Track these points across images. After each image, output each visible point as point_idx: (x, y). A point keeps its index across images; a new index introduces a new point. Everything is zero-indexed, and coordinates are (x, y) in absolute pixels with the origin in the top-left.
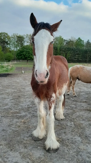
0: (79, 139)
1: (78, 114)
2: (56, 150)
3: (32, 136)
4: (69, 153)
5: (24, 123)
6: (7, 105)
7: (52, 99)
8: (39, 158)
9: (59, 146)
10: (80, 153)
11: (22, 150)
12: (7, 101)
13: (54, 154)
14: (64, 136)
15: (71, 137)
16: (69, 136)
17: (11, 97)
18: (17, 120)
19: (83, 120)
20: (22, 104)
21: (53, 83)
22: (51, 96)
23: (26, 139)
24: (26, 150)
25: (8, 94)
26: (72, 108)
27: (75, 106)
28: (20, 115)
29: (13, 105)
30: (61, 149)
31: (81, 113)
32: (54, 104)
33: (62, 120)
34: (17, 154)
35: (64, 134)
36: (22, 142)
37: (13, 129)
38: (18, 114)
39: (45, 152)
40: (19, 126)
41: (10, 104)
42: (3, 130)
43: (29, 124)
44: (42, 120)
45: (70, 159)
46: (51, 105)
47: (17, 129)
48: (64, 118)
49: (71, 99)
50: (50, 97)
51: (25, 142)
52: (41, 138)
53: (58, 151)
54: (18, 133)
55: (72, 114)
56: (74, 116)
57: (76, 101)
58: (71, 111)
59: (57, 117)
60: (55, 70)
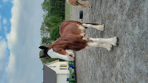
0: (115, 21)
1: (102, 13)
3: (111, 51)
4: (120, 32)
5: (104, 53)
7: (86, 40)
8: (120, 51)
11: (116, 60)
14: (113, 31)
16: (113, 27)
17: (89, 57)
18: (102, 57)
19: (106, 11)
20: (94, 51)
23: (111, 55)
24: (116, 57)
25: (87, 58)
26: (99, 15)
27: (98, 12)
28: (100, 54)
29: (94, 56)
30: (118, 36)
31: (102, 10)
34: (118, 63)
36: (113, 58)
37: (106, 61)
38: (99, 56)
40: (106, 57)
41: (93, 59)
43: (105, 50)
45: (123, 33)
47: (107, 59)
54: (109, 59)
55: (102, 17)
56: (104, 17)
57: (95, 8)
58: (100, 17)
59: (102, 30)
60: (68, 36)
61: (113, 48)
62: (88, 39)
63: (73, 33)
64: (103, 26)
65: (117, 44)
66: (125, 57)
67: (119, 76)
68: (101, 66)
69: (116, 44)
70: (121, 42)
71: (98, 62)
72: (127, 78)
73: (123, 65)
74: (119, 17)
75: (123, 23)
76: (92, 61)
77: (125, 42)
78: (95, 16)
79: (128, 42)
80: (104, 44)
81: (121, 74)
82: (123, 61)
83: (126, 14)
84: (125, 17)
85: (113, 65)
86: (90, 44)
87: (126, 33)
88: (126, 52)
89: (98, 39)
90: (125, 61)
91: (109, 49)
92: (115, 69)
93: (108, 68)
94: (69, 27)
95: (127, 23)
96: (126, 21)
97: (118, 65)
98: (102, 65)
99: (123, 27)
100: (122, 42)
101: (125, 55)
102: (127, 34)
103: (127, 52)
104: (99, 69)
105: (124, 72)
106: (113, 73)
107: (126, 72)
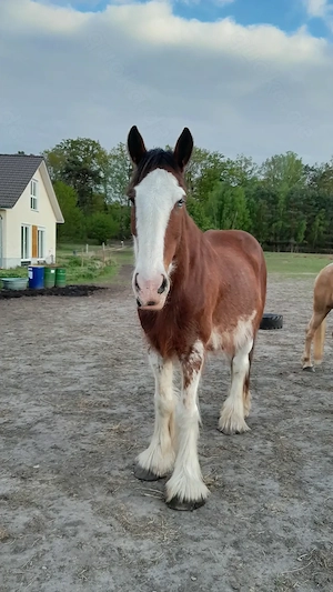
0: (276, 486)
1: (297, 421)
2: (197, 505)
3: (134, 467)
4: (232, 517)
5: (120, 433)
6: (75, 381)
7: (194, 356)
8: (144, 519)
9: (205, 496)
10: (266, 519)
11: (100, 498)
12: (78, 371)
13: (189, 513)
14: (230, 476)
15: (253, 479)
16: (247, 477)
17: (91, 361)
18: (100, 425)
19: (309, 439)
20: (121, 383)
21: (197, 309)
22: (191, 349)
23: (116, 470)
24: (111, 499)
25: (84, 351)
26: (283, 405)
27: (292, 398)
28: (109, 411)
29: (96, 385)
30: (212, 504)
31: (307, 420)
32: (200, 372)
33: (237, 433)
34: (86, 505)
35: (231, 472)
36: (104, 479)
37: (84, 446)
38: (103, 410)
39: (164, 507)
40: (103, 441)
41: (85, 381)
42: (55, 447)
43: (135, 437)
44: (166, 420)
45: (230, 530)
46: (191, 374)
47: (95, 449)
48: (248, 428)
49: (292, 376)
50: (187, 349)
51: (111, 480)
52: (159, 474)
53: (201, 509)
54: (95, 459)
55: (277, 421)
56: (282, 427)
57: (306, 385)
58: (277, 412)
59: (223, 424)
60: (208, 272)
62: (198, 365)
63: (222, 294)
65: (174, 503)
66: (120, 543)
67: (22, 518)
68: (60, 420)
69: (176, 499)
70: (188, 523)
71: (71, 403)
72: (23, 558)
73: (82, 535)
74: (298, 510)
75: (275, 526)
76: (74, 372)
77: (191, 546)
78: (273, 384)
79: (195, 562)
80: (166, 439)
81: (36, 527)
82: (98, 535)
83: (322, 546)
84: (306, 537)
85: (71, 483)
87: (236, 544)
88: (146, 547)
90: (100, 544)
91: (145, 459)
92: (54, 491)
93: (53, 455)
95: (284, 551)
96: (289, 543)
97: (76, 509)
98: (65, 425)
99: (259, 528)
100: (188, 529)
101: (127, 544)
102: (231, 551)
103: (147, 556)
104: (45, 410)
105: (46, 546)
106: (36, 484)
107: (48, 557)
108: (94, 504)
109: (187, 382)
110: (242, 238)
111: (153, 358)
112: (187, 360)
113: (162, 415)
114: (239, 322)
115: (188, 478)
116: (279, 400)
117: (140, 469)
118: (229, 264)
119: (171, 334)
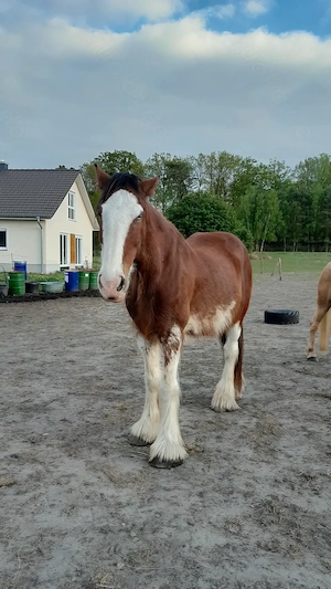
0: (250, 453)
1: (286, 403)
4: (204, 475)
5: (123, 410)
6: (93, 368)
7: (172, 339)
8: (128, 474)
10: (232, 477)
11: (94, 458)
13: (167, 471)
14: (211, 444)
15: (231, 447)
16: (225, 445)
17: (110, 351)
18: (107, 403)
19: (293, 417)
20: (133, 370)
22: (169, 333)
23: (112, 438)
24: (104, 459)
25: (105, 344)
26: (278, 389)
27: (290, 384)
28: (117, 392)
29: (110, 371)
30: (189, 464)
31: (297, 402)
32: (179, 352)
34: (81, 463)
35: (213, 440)
36: (101, 444)
37: (89, 419)
38: (113, 391)
39: (147, 465)
40: (106, 416)
41: (100, 369)
42: (64, 420)
43: (135, 413)
44: (155, 395)
45: (200, 483)
46: (170, 354)
47: (99, 421)
49: (295, 365)
51: (107, 444)
53: (179, 468)
54: (98, 429)
55: (268, 402)
56: (270, 407)
57: (306, 372)
58: (270, 394)
59: (215, 403)
60: (183, 267)
61: (143, 444)
62: (176, 347)
63: (199, 286)
64: (231, 403)
65: (155, 463)
66: (104, 491)
67: (28, 470)
68: (72, 399)
69: (156, 458)
70: (164, 478)
71: (87, 386)
72: (23, 498)
73: (74, 483)
74: (265, 471)
75: (239, 483)
76: (92, 361)
77: (162, 494)
78: (274, 372)
79: (162, 505)
80: (155, 411)
81: (37, 477)
82: (86, 484)
83: (275, 498)
84: (264, 492)
85: (71, 447)
86: (156, 354)
87: (201, 495)
88: (124, 495)
89: (175, 384)
90: (86, 491)
91: (136, 429)
92: (57, 452)
93: (61, 426)
94: (224, 268)
95: (241, 500)
96: (246, 495)
97: (75, 467)
98: (76, 404)
99: (225, 483)
100: (163, 482)
101: (109, 491)
102: (195, 499)
103: (123, 500)
104: (61, 392)
105: (43, 490)
106: (43, 447)
107: (43, 498)
108: (88, 462)
109: (167, 361)
110: (226, 238)
111: (141, 342)
112: (166, 342)
113: (151, 390)
114: (218, 311)
115: (168, 441)
116: (276, 385)
117: (132, 436)
118: (207, 261)
119: (150, 320)
